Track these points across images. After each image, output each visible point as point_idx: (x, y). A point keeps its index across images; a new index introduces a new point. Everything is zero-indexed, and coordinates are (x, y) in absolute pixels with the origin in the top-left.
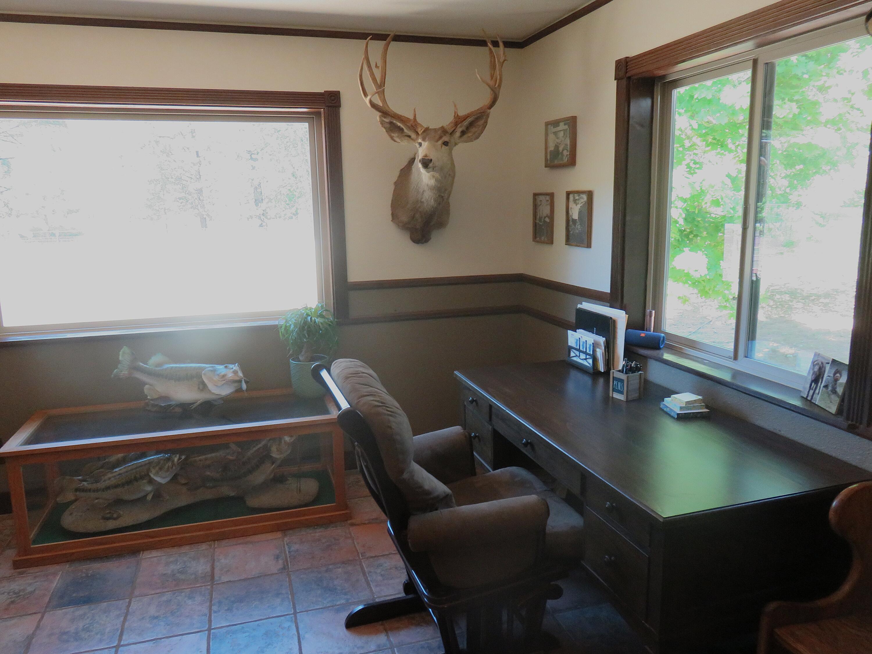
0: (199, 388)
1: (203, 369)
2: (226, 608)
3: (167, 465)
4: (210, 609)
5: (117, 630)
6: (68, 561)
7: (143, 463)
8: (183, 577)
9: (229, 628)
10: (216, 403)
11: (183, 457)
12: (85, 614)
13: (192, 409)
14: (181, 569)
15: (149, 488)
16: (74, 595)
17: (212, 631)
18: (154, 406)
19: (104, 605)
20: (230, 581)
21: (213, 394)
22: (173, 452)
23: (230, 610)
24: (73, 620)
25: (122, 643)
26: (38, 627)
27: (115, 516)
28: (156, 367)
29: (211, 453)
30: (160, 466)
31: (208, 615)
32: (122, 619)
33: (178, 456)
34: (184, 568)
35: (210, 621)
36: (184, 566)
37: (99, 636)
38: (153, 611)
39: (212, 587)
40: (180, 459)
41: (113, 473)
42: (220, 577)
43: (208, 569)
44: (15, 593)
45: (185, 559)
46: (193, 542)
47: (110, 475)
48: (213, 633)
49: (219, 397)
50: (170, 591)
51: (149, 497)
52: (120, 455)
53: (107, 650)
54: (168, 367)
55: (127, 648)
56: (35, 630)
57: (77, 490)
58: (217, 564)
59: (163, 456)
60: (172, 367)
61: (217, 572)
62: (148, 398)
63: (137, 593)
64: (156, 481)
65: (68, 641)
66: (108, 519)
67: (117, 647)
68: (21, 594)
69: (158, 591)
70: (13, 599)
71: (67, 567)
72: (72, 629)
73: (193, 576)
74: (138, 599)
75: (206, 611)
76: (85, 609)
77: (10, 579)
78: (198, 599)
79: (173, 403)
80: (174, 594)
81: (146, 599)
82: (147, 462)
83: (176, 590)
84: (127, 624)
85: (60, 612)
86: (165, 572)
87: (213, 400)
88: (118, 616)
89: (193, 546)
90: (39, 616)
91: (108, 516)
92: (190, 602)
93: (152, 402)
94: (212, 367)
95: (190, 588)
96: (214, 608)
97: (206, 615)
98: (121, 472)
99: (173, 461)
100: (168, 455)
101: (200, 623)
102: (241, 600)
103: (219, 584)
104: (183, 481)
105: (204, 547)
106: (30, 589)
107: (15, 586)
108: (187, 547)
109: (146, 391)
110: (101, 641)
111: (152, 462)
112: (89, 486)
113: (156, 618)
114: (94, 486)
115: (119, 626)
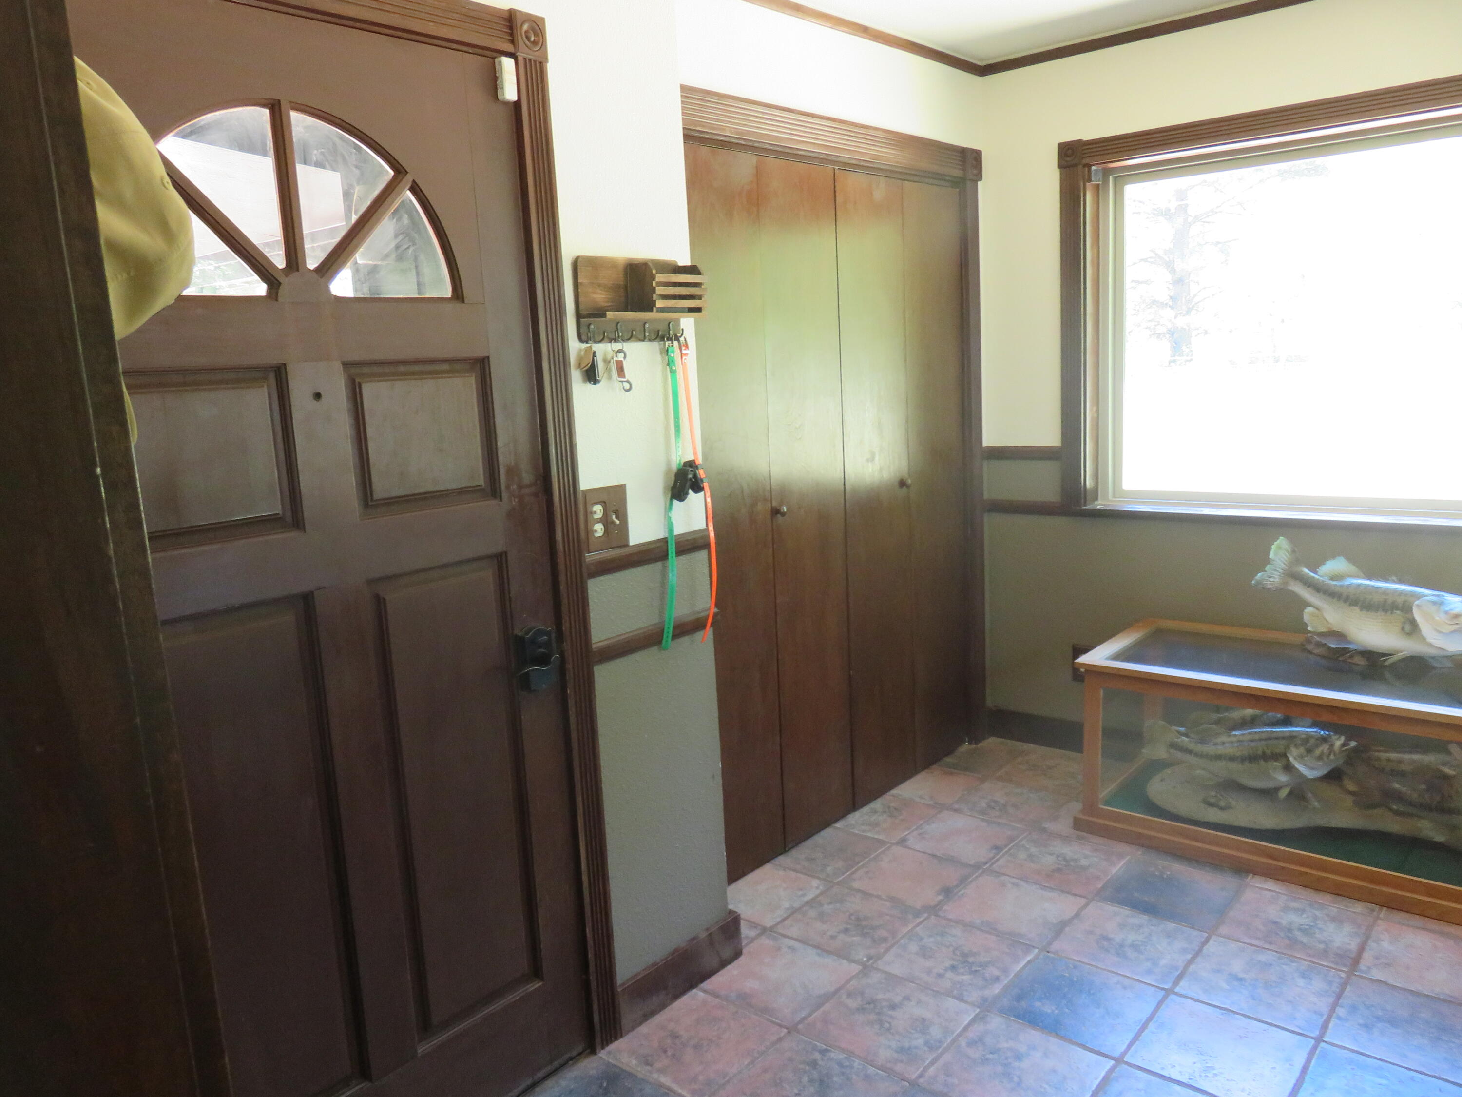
0: (1403, 629)
1: (1418, 596)
2: (1361, 1021)
3: (1320, 749)
4: (1333, 1010)
5: (1177, 969)
6: (1143, 846)
7: (1280, 735)
8: (1304, 940)
9: (1354, 1055)
10: (1436, 665)
11: (1353, 744)
12: (1140, 926)
13: (1386, 663)
14: (1306, 927)
15: (1283, 778)
16: (1136, 894)
17: (1323, 1045)
18: (1319, 645)
19: (1171, 926)
20: (1386, 983)
21: (1431, 645)
22: (1338, 729)
23: (1367, 1027)
24: (1122, 926)
25: (1177, 990)
26: (1077, 915)
27: (1222, 804)
28: (1332, 579)
29: (1410, 752)
30: (1308, 746)
31: (1325, 1017)
32: (1189, 956)
33: (1343, 738)
34: (1312, 926)
35: (1325, 1027)
36: (1312, 924)
37: (1148, 964)
38: (1237, 966)
39: (1349, 977)
40: (1344, 745)
41: (1230, 736)
42: (1369, 968)
43: (1353, 945)
44: (1065, 860)
45: (1317, 913)
46: (1340, 892)
47: (1224, 738)
48: (1322, 1048)
49: (1442, 653)
50: (1276, 952)
51: (1283, 793)
52: (1249, 712)
53: (1153, 989)
54: (1351, 584)
55: (1183, 1000)
56: (1073, 918)
57: (1173, 746)
58: (1371, 944)
59: (1316, 732)
60: (1359, 585)
61: (1367, 955)
62: (1309, 629)
63: (1224, 930)
64: (1296, 769)
65: (1107, 951)
66: (1211, 805)
67: (1168, 992)
68: (1072, 864)
69: (1254, 942)
70: (1060, 866)
71: (1139, 853)
72: (1118, 938)
73: (1322, 946)
74: (1221, 939)
75: (1325, 1010)
76: (1142, 919)
77: (1066, 839)
78: (1318, 984)
79: (1351, 646)
80: (1279, 958)
81: (1234, 946)
82: (1288, 734)
83: (1285, 954)
84: (1192, 968)
85: (1110, 908)
86: (1278, 920)
87: (1433, 658)
88: (1184, 951)
89: (1340, 898)
90: (1083, 901)
91: (1212, 800)
92: (1301, 982)
93: (1317, 639)
94: (1438, 596)
95: (1311, 961)
96: (1340, 1011)
97: (1321, 1015)
98: (1241, 738)
99: (1332, 746)
100: (1325, 733)
101: (1306, 1021)
102: (1393, 1022)
103: (1361, 977)
104: (1351, 787)
105: (1359, 908)
106: (1084, 862)
107: (1071, 850)
108: (1329, 897)
109: (1306, 617)
110: (1149, 972)
111: (1295, 737)
112: (1191, 746)
113: (1240, 980)
114: (1200, 748)
115: (1181, 964)
